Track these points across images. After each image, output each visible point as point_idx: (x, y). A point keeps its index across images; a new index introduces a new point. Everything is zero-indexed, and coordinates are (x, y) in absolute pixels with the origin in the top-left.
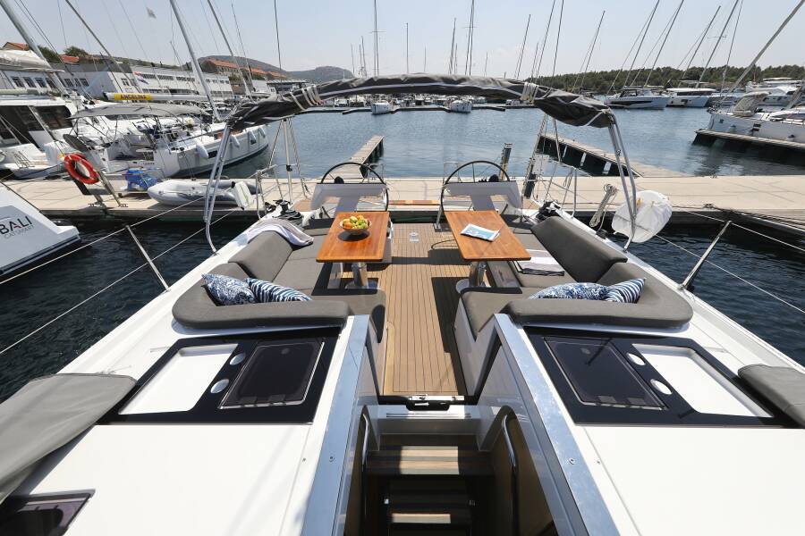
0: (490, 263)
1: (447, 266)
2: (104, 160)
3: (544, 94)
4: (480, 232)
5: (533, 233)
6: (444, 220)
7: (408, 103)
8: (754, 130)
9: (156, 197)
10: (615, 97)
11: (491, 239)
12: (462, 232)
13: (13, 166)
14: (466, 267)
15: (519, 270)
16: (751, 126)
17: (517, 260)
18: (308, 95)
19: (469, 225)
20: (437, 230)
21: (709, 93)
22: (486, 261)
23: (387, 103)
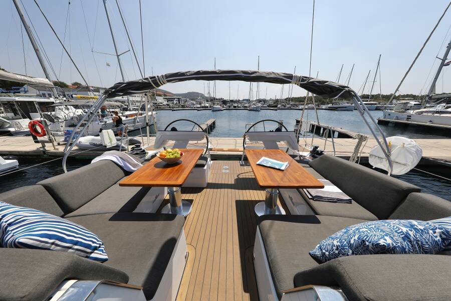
0: (282, 190)
1: (247, 191)
2: (62, 127)
3: (306, 80)
4: (272, 163)
5: (311, 167)
6: (246, 159)
7: (229, 107)
8: (408, 118)
9: (77, 145)
10: (330, 105)
11: (283, 168)
12: (258, 163)
13: (12, 130)
14: (262, 192)
15: (310, 197)
16: (406, 117)
17: (306, 187)
18: (159, 79)
19: (263, 158)
20: (242, 165)
21: (376, 104)
22: (278, 187)
23: (219, 106)
